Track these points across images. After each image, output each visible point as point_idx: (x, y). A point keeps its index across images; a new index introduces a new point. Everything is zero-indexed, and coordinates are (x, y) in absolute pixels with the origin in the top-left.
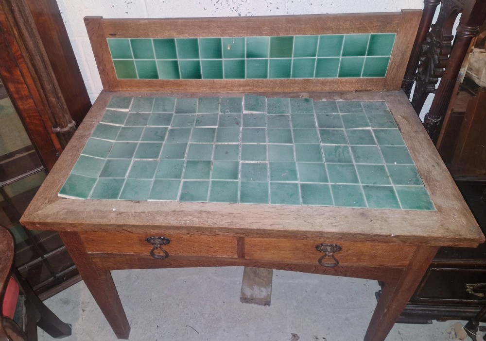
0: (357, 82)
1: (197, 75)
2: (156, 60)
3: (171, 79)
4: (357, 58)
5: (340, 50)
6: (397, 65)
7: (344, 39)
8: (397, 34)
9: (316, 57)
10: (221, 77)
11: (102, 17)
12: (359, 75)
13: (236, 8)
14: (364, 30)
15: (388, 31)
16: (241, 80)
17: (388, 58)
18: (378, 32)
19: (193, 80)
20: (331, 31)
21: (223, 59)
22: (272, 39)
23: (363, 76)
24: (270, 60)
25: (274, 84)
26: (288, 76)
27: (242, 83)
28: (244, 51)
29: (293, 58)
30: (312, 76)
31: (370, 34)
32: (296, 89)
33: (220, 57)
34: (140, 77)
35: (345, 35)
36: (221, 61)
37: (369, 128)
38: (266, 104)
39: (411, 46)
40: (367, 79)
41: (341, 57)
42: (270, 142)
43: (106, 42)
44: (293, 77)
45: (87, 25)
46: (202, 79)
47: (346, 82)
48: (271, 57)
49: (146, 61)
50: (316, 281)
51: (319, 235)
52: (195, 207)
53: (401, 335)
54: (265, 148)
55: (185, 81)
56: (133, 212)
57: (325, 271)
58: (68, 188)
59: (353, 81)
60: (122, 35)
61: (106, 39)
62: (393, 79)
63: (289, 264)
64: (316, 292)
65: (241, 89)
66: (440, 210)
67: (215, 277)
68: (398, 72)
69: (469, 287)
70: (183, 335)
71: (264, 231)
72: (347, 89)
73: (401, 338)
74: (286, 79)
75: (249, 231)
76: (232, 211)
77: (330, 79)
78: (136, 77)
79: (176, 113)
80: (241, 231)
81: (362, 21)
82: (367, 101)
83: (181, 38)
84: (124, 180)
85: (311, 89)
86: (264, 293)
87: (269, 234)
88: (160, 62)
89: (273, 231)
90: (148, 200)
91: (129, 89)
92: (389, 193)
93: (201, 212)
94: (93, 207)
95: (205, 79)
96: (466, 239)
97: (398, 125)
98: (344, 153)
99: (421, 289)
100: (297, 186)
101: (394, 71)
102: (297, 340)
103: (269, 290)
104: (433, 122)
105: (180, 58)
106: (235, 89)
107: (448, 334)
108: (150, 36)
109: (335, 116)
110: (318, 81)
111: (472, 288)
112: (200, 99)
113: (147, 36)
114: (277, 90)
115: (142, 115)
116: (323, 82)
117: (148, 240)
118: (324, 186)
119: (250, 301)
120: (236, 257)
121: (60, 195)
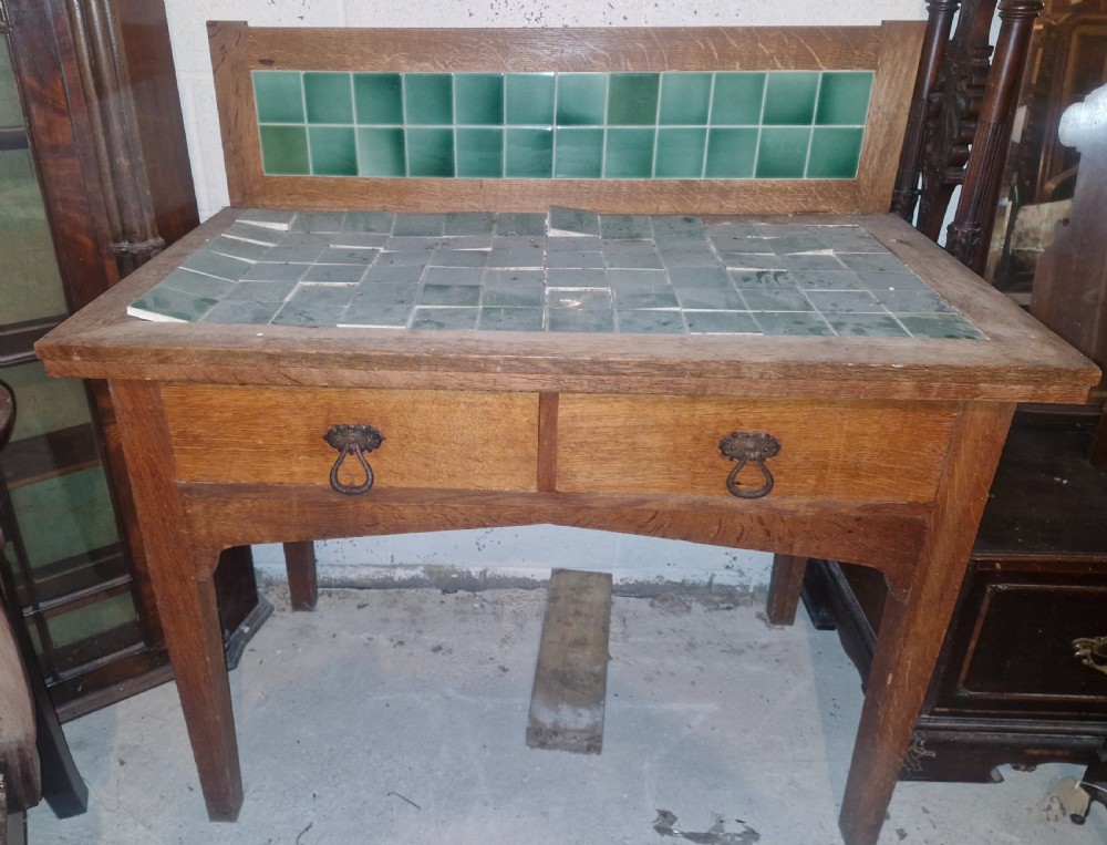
0: (798, 189)
1: (445, 169)
2: (356, 126)
3: (387, 178)
4: (794, 129)
5: (759, 108)
6: (880, 147)
7: (766, 81)
8: (877, 74)
9: (708, 127)
10: (497, 173)
11: (246, 23)
12: (800, 174)
13: (536, 15)
14: (805, 61)
15: (858, 66)
16: (543, 180)
17: (860, 132)
18: (837, 68)
19: (436, 181)
20: (738, 64)
21: (505, 127)
22: (614, 78)
23: (808, 175)
24: (610, 131)
25: (615, 192)
26: (647, 173)
27: (545, 188)
28: (552, 107)
29: (657, 127)
30: (699, 174)
31: (821, 73)
32: (664, 207)
33: (499, 121)
34: (318, 170)
35: (768, 72)
36: (500, 133)
37: (829, 252)
38: (600, 224)
39: (907, 103)
40: (818, 183)
41: (760, 126)
42: (611, 266)
43: (249, 79)
44: (658, 174)
45: (212, 37)
46: (456, 177)
47: (773, 190)
48: (609, 123)
49: (333, 129)
50: (712, 707)
51: (732, 373)
52: (448, 335)
53: (930, 815)
54: (601, 273)
55: (418, 181)
56: (304, 337)
57: (742, 533)
58: (150, 302)
59: (789, 188)
60: (289, 64)
61: (249, 74)
62: (874, 183)
63: (657, 512)
64: (713, 729)
65: (542, 206)
66: (996, 338)
67: (463, 698)
68: (883, 166)
69: (1081, 648)
70: (381, 814)
71: (607, 364)
72: (774, 208)
73: (931, 821)
74: (642, 179)
75: (572, 368)
76: (534, 340)
77: (739, 180)
78: (307, 171)
79: (395, 235)
80: (554, 369)
81: (802, 41)
82: (820, 226)
83: (416, 72)
84: (281, 304)
85: (696, 207)
86: (585, 718)
87: (617, 374)
88: (365, 134)
89: (627, 363)
90: (339, 326)
91: (289, 203)
92: (883, 321)
93: (462, 340)
94: (211, 332)
95: (463, 178)
96: (1058, 372)
97: (891, 250)
98: (779, 278)
99: (969, 657)
100: (677, 313)
101: (874, 162)
102: (672, 823)
103: (597, 713)
104: (966, 236)
105: (410, 122)
106: (528, 207)
107: (1045, 813)
108: (347, 67)
109: (753, 241)
110: (712, 187)
111: (1088, 651)
112: (451, 216)
113: (342, 66)
114: (624, 208)
115: (318, 236)
116: (721, 188)
117: (329, 437)
118: (739, 314)
119: (550, 742)
120: (533, 489)
121: (132, 311)
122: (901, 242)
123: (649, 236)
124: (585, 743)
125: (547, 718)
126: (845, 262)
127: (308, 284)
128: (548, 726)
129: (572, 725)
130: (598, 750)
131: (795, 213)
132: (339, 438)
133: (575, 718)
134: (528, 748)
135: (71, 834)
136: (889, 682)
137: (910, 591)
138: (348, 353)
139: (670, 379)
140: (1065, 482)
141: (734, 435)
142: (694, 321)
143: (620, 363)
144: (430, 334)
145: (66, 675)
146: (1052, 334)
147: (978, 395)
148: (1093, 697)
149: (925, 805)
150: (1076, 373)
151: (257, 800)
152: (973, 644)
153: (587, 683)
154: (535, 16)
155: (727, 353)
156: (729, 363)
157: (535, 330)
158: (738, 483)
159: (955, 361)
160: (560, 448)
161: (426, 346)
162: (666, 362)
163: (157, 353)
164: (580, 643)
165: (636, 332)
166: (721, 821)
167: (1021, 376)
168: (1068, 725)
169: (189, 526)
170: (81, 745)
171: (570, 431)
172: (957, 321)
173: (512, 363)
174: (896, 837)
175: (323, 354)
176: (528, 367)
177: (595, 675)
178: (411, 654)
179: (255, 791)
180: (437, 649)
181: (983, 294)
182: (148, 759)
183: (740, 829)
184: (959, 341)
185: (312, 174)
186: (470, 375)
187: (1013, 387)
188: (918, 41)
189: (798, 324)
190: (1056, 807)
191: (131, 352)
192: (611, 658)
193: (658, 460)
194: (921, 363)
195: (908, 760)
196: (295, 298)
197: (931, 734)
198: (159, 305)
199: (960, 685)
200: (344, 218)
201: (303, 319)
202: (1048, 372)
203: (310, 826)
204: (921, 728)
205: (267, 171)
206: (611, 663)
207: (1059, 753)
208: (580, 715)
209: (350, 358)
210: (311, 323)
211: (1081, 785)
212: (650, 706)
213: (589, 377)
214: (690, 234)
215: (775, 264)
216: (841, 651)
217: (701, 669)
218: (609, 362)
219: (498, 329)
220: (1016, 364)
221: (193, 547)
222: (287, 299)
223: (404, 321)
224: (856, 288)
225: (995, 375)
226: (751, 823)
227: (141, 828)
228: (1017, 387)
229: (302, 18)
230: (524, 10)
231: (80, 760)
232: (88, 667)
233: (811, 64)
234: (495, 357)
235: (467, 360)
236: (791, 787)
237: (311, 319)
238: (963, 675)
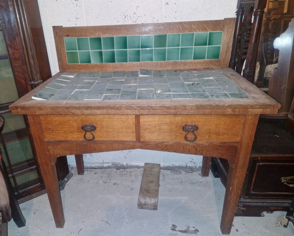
0: (204, 62)
1: (113, 61)
2: (90, 51)
3: (98, 63)
4: (202, 47)
5: (193, 42)
6: (225, 51)
7: (195, 35)
8: (224, 32)
9: (180, 47)
10: (126, 61)
11: (62, 26)
12: (205, 59)
14: (205, 29)
15: (218, 30)
16: (138, 62)
17: (220, 47)
18: (213, 31)
19: (111, 64)
20: (187, 31)
21: (128, 50)
22: (155, 36)
23: (207, 59)
24: (155, 49)
25: (157, 65)
26: (165, 60)
27: (139, 65)
28: (139, 44)
29: (167, 48)
30: (178, 59)
31: (209, 32)
32: (170, 68)
33: (126, 48)
34: (81, 62)
35: (195, 33)
36: (127, 51)
37: (212, 78)
38: (153, 73)
39: (232, 39)
40: (209, 61)
41: (194, 47)
42: (155, 83)
43: (63, 40)
44: (168, 60)
45: (54, 30)
46: (116, 63)
47: (198, 63)
48: (155, 47)
49: (85, 52)
50: (187, 198)
51: (184, 108)
52: (111, 101)
53: (245, 225)
54: (152, 85)
55: (106, 64)
56: (75, 103)
57: (189, 150)
58: (38, 95)
59: (202, 62)
60: (73, 36)
61: (63, 39)
62: (224, 60)
63: (167, 145)
64: (187, 203)
65: (138, 69)
66: (253, 98)
67: (121, 196)
68: (226, 56)
69: (283, 180)
70: (100, 226)
71: (151, 107)
72: (198, 67)
73: (245, 227)
74: (163, 61)
75: (143, 108)
76: (133, 102)
77: (188, 61)
78: (78, 63)
79: (100, 78)
80: (138, 109)
81: (203, 24)
82: (210, 71)
83: (105, 36)
84: (70, 95)
85: (178, 68)
86: (153, 201)
87: (154, 109)
88: (92, 52)
89: (156, 107)
90: (84, 100)
91: (74, 71)
92: (224, 94)
93: (115, 102)
94: (52, 102)
95: (118, 63)
96: (269, 105)
97: (228, 77)
98: (198, 85)
99: (253, 183)
100: (170, 94)
101: (224, 55)
102: (176, 228)
103: (156, 200)
104: (248, 72)
105: (104, 49)
106: (134, 69)
107: (276, 225)
108: (88, 36)
109: (192, 76)
110: (182, 62)
111: (285, 181)
112: (115, 72)
113: (86, 36)
114: (159, 69)
115: (81, 78)
116: (184, 63)
117: (83, 128)
118: (186, 94)
119: (144, 207)
120: (135, 140)
121: (33, 98)
122: (231, 75)
123: (165, 75)
124: (153, 207)
125: (143, 201)
126: (216, 80)
127: (78, 90)
128: (143, 203)
129: (149, 203)
130: (156, 209)
131: (204, 68)
132: (85, 128)
133: (151, 201)
134: (138, 209)
135: (21, 231)
136: (231, 189)
137: (235, 165)
138: (86, 106)
139: (168, 110)
140: (278, 136)
141: (186, 125)
142: (174, 96)
143: (155, 107)
144: (107, 101)
145: (21, 191)
146: (269, 96)
147: (248, 112)
148: (287, 193)
149: (244, 223)
150: (274, 106)
151: (68, 222)
152: (254, 179)
153: (153, 192)
154: (135, 21)
155: (182, 103)
156: (182, 106)
157: (134, 99)
158: (188, 138)
159: (242, 104)
160: (141, 130)
161: (106, 104)
162: (167, 106)
163: (39, 107)
164: (152, 182)
165: (160, 99)
166: (189, 227)
167: (259, 107)
168: (281, 201)
169: (49, 151)
170: (24, 209)
171: (143, 125)
172: (243, 94)
173: (127, 107)
174: (236, 231)
175: (80, 107)
176: (131, 108)
177: (156, 190)
178: (108, 185)
179: (68, 220)
180: (115, 184)
181: (251, 87)
182: (41, 213)
183: (194, 229)
184: (244, 99)
185: (80, 63)
186: (117, 111)
187: (257, 110)
188: (234, 23)
189: (202, 96)
190: (279, 223)
191: (32, 107)
192: (160, 186)
193: (167, 132)
194: (233, 104)
195: (238, 210)
196: (74, 93)
197: (244, 203)
198: (40, 96)
199: (251, 190)
200: (88, 74)
201: (75, 98)
202: (267, 106)
203: (82, 229)
204: (241, 202)
205: (69, 63)
206: (160, 187)
207: (279, 208)
208: (151, 200)
209: (86, 107)
210: (78, 99)
211: (286, 217)
212: (170, 198)
213: (147, 110)
214: (176, 75)
215: (197, 81)
216: (221, 183)
217: (184, 188)
218: (152, 106)
219: (124, 99)
220: (258, 104)
221: (50, 157)
222: (72, 94)
223: (101, 98)
224: (218, 86)
225: (252, 107)
226: (197, 228)
227: (39, 230)
228: (259, 110)
229: (76, 24)
230: (132, 20)
231: (24, 213)
232: (26, 189)
233: (206, 30)
234: (123, 106)
235: (116, 107)
236: (208, 218)
237: (77, 98)
238: (252, 188)
